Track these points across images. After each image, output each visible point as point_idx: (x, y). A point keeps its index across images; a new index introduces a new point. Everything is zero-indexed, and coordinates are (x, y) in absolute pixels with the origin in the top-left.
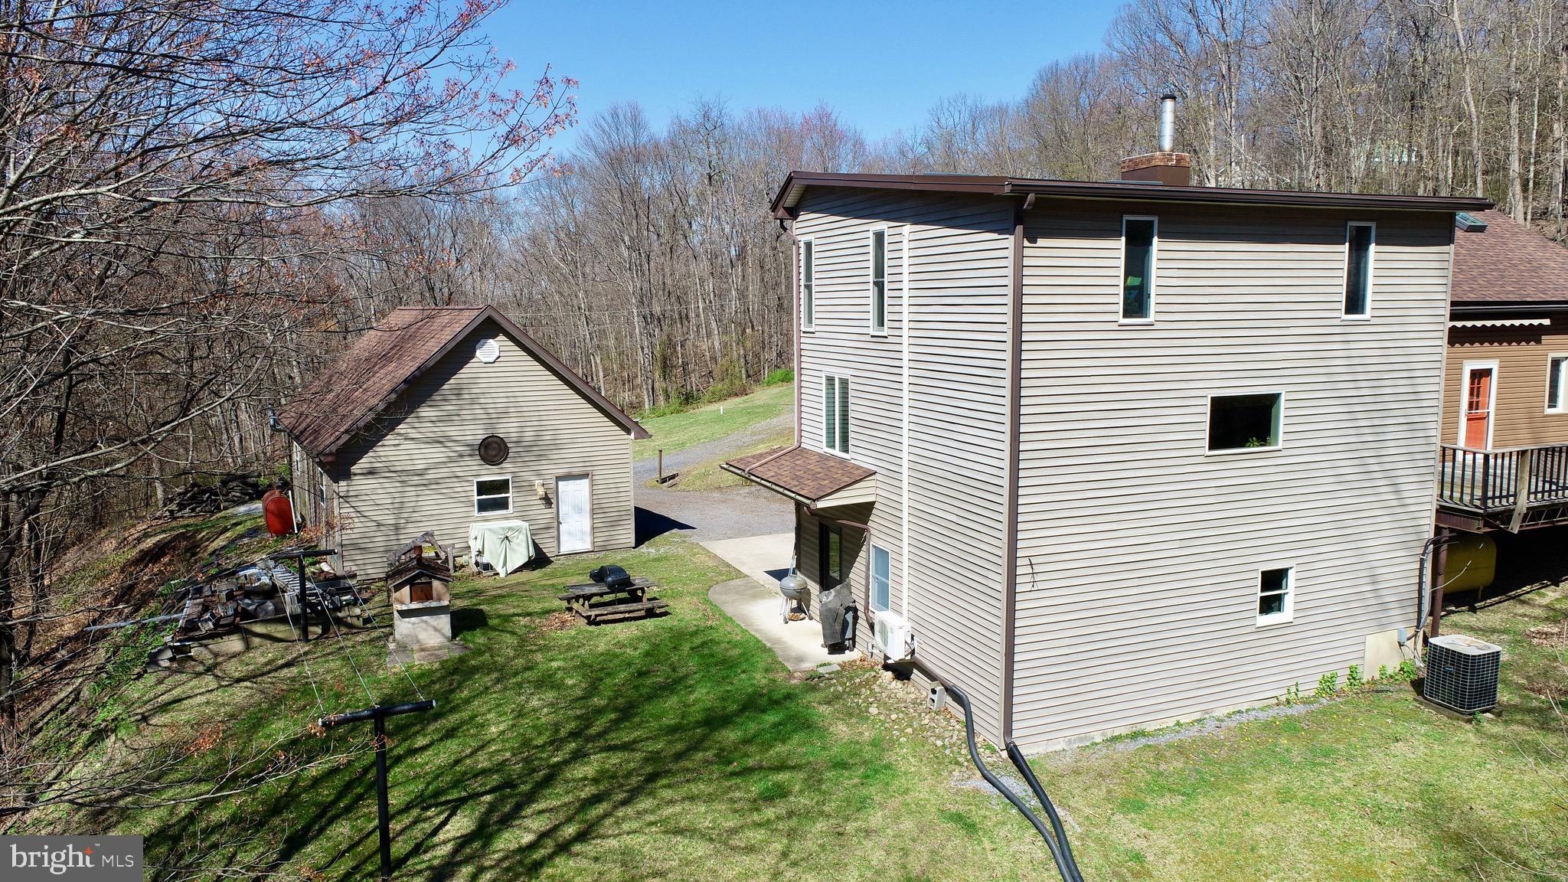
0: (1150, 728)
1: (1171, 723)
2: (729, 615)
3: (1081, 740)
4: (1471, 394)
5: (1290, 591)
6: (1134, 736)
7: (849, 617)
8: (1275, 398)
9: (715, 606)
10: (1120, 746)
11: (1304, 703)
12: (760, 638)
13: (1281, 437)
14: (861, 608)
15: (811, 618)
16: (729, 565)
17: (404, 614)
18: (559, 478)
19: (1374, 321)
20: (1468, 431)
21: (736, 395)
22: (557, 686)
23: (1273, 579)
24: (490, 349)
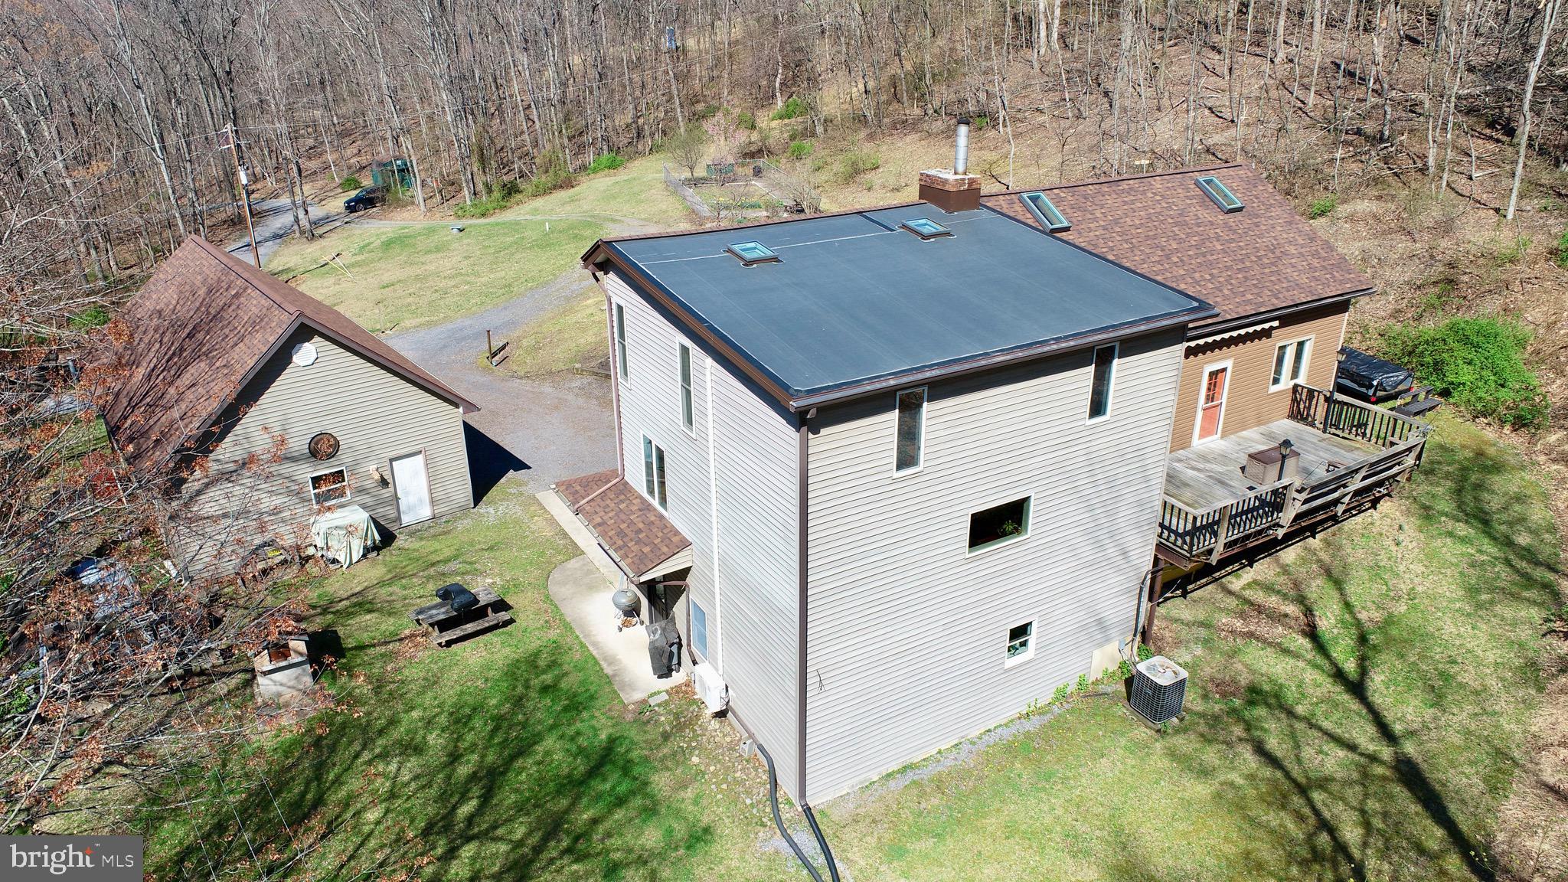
0: (917, 758)
1: (934, 752)
2: (568, 620)
3: (862, 783)
4: (1209, 389)
5: (1032, 639)
6: (904, 769)
7: (675, 649)
8: (1026, 500)
9: (556, 607)
10: (892, 784)
11: (1040, 714)
12: (597, 656)
13: (1030, 527)
14: (684, 642)
15: (642, 623)
16: (565, 535)
17: (265, 673)
18: (391, 460)
19: (1115, 419)
20: (1204, 418)
21: (561, 187)
22: (418, 750)
23: (1019, 633)
24: (306, 353)
